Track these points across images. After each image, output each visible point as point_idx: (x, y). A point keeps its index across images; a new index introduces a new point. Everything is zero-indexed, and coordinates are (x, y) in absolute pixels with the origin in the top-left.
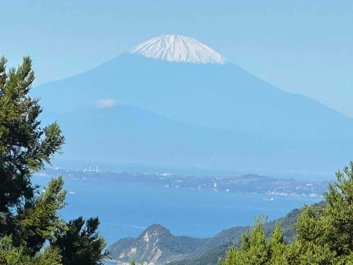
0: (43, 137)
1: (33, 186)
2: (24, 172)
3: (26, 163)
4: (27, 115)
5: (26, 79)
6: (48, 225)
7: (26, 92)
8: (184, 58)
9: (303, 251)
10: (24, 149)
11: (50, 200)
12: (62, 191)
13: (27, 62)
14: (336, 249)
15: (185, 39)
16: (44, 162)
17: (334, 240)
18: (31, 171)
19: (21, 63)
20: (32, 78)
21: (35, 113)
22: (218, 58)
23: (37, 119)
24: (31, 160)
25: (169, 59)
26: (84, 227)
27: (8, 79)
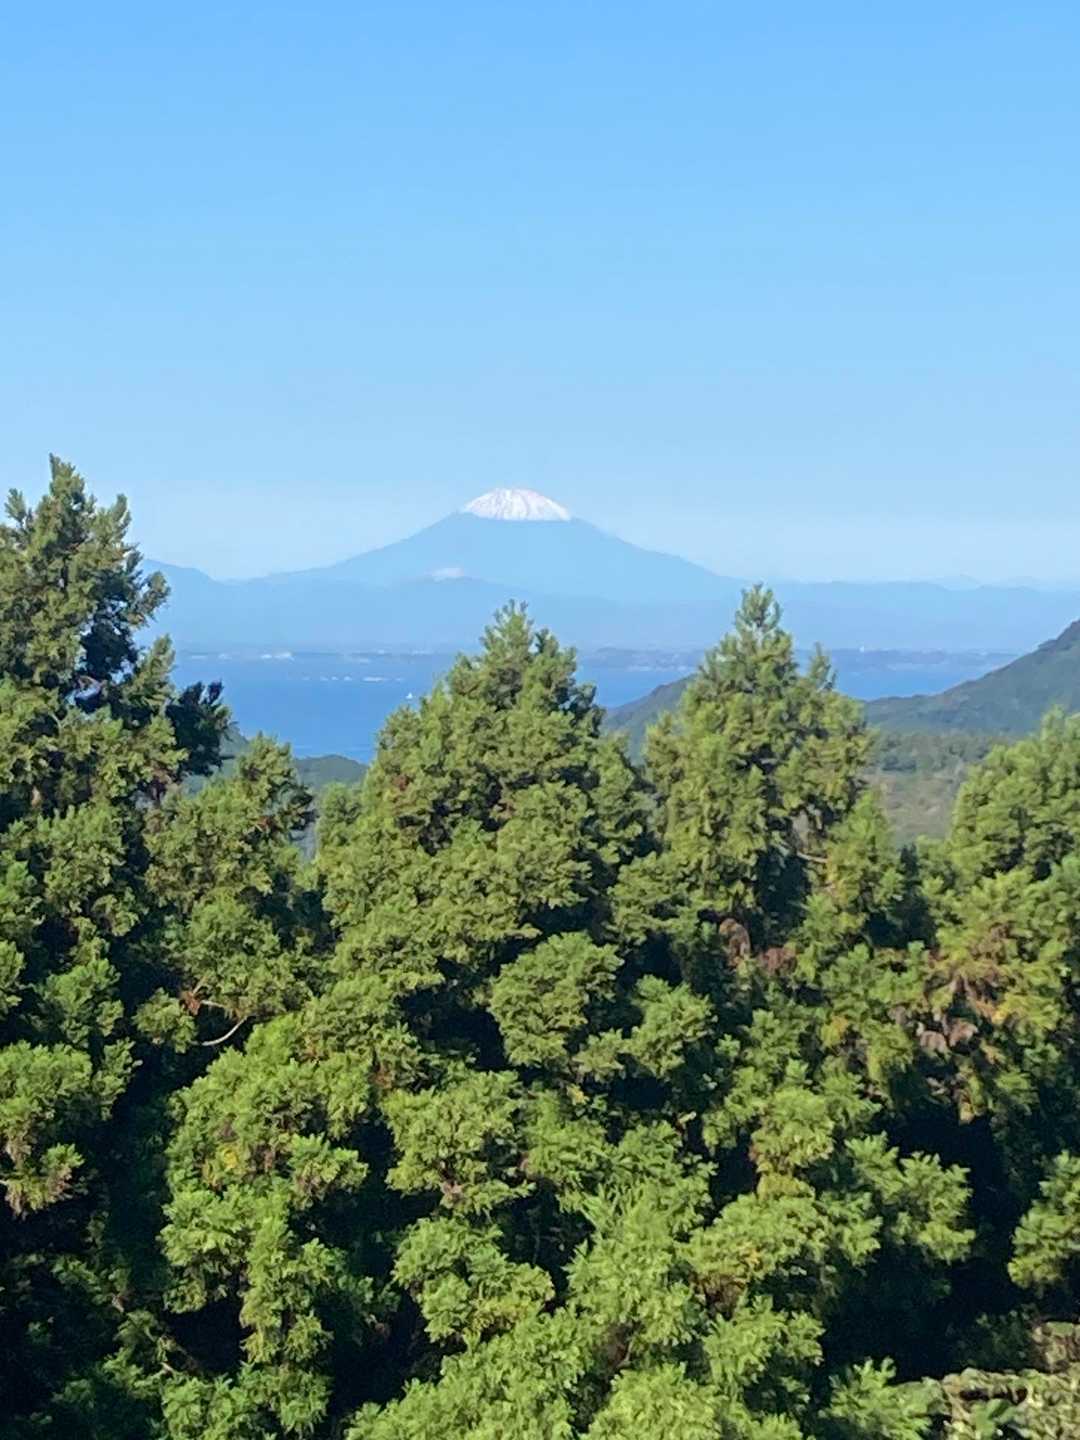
0: (145, 589)
1: (137, 647)
2: (125, 632)
3: (125, 620)
4: (124, 565)
5: (122, 521)
6: (155, 693)
7: (122, 536)
8: (523, 515)
9: (455, 708)
10: (123, 604)
11: (156, 663)
12: (170, 652)
13: (122, 500)
14: (496, 703)
15: (525, 493)
16: (148, 618)
17: (493, 693)
18: (132, 628)
19: (115, 501)
20: (128, 519)
21: (135, 559)
22: (563, 514)
23: (137, 568)
24: (130, 617)
25: (506, 517)
26: (205, 694)
27: (97, 522)
